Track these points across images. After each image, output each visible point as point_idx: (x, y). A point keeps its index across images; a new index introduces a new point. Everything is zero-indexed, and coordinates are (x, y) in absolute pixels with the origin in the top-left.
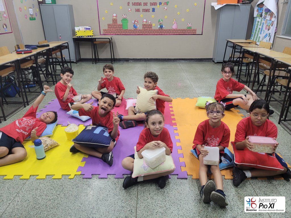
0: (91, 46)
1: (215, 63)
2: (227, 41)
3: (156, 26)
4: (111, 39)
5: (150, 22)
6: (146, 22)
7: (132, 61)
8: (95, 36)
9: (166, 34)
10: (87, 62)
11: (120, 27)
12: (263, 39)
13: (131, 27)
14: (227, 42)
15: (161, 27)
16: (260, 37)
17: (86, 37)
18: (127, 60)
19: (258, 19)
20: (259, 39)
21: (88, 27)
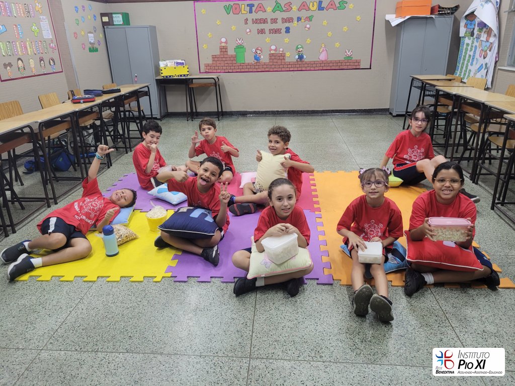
0: (185, 93)
1: (394, 116)
2: (412, 78)
3: (291, 57)
4: (217, 80)
5: (281, 50)
6: (275, 50)
7: (251, 115)
8: (191, 75)
9: (308, 68)
10: (178, 119)
11: (232, 59)
12: (475, 74)
13: (250, 59)
14: (413, 80)
15: (301, 57)
16: (470, 70)
17: (178, 78)
18: (244, 114)
19: (467, 41)
20: (469, 73)
21: (180, 61)
